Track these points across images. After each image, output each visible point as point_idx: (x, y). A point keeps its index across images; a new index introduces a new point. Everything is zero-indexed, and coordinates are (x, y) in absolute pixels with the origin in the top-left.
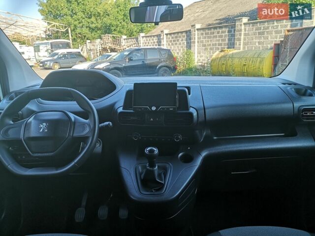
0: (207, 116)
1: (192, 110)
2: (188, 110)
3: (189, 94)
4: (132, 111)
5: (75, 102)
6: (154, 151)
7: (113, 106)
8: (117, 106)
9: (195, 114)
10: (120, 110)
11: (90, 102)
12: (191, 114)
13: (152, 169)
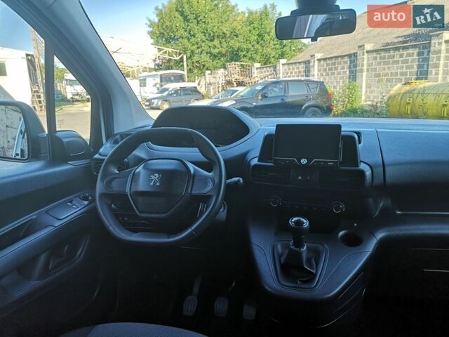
0: (387, 178)
1: (362, 166)
2: (357, 166)
3: (360, 143)
4: (271, 164)
5: (197, 149)
6: (304, 223)
7: (244, 155)
8: (250, 156)
9: (368, 173)
10: (255, 162)
11: (216, 149)
12: (362, 173)
13: (298, 249)
